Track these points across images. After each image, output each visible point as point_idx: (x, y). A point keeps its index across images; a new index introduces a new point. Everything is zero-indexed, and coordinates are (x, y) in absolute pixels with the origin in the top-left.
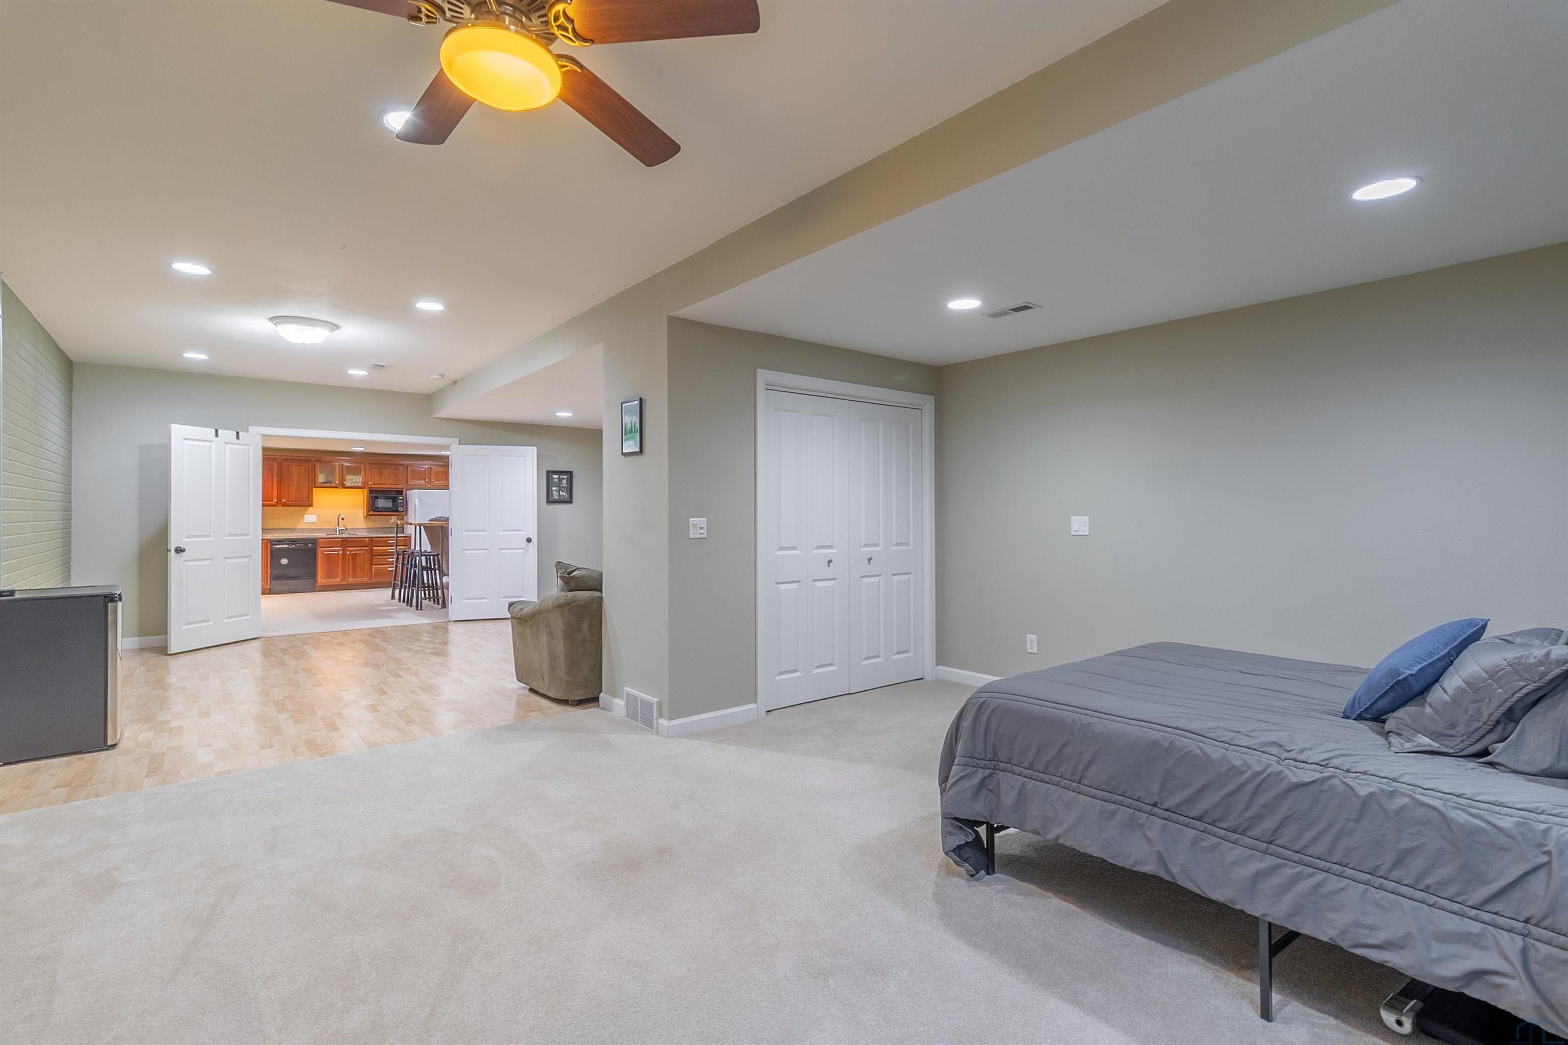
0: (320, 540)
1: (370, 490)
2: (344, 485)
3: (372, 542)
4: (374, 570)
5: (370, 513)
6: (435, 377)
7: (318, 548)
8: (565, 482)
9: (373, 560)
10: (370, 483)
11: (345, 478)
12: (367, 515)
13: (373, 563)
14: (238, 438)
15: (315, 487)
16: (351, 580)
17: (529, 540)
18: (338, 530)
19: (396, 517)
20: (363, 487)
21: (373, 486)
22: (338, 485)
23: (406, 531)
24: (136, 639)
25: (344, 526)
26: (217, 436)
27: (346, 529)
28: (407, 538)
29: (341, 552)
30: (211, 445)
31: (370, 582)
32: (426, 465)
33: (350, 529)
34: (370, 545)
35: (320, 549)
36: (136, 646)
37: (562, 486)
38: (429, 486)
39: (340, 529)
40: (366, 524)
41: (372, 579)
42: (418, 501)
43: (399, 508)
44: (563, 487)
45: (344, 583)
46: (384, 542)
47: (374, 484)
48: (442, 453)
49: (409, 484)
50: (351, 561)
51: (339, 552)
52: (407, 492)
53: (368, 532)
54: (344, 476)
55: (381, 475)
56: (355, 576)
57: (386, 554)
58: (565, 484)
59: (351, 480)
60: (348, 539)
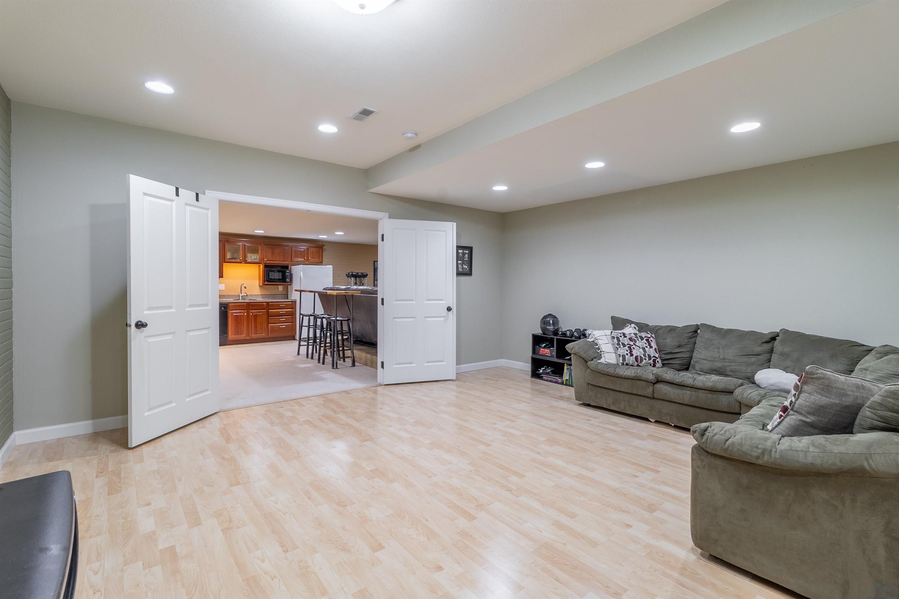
0: (230, 304)
1: (265, 265)
2: (246, 260)
3: (268, 306)
4: (270, 327)
5: (266, 283)
6: (409, 135)
7: (228, 310)
8: (467, 256)
9: (269, 320)
10: (265, 260)
11: (247, 255)
12: (263, 285)
13: (270, 322)
14: (197, 200)
15: (225, 262)
16: (254, 336)
17: (449, 309)
18: (241, 296)
19: (282, 286)
20: (260, 262)
21: (267, 262)
22: (241, 261)
23: (291, 297)
24: (90, 422)
25: (245, 293)
26: (177, 194)
27: (247, 295)
28: (294, 303)
29: (245, 314)
30: (171, 206)
31: (266, 337)
32: (303, 247)
33: (249, 295)
34: (267, 309)
35: (230, 311)
36: (90, 430)
37: (465, 259)
38: (307, 262)
39: (242, 295)
40: (261, 292)
41: (268, 335)
42: (303, 273)
43: (287, 279)
44: (465, 261)
45: (248, 338)
46: (277, 306)
47: (268, 260)
48: (320, 237)
49: (293, 261)
50: (253, 321)
51: (244, 314)
52: (292, 267)
53: (262, 298)
54: (246, 254)
55: (273, 253)
56: (256, 333)
57: (279, 315)
58: (467, 258)
59: (251, 257)
60: (251, 304)
